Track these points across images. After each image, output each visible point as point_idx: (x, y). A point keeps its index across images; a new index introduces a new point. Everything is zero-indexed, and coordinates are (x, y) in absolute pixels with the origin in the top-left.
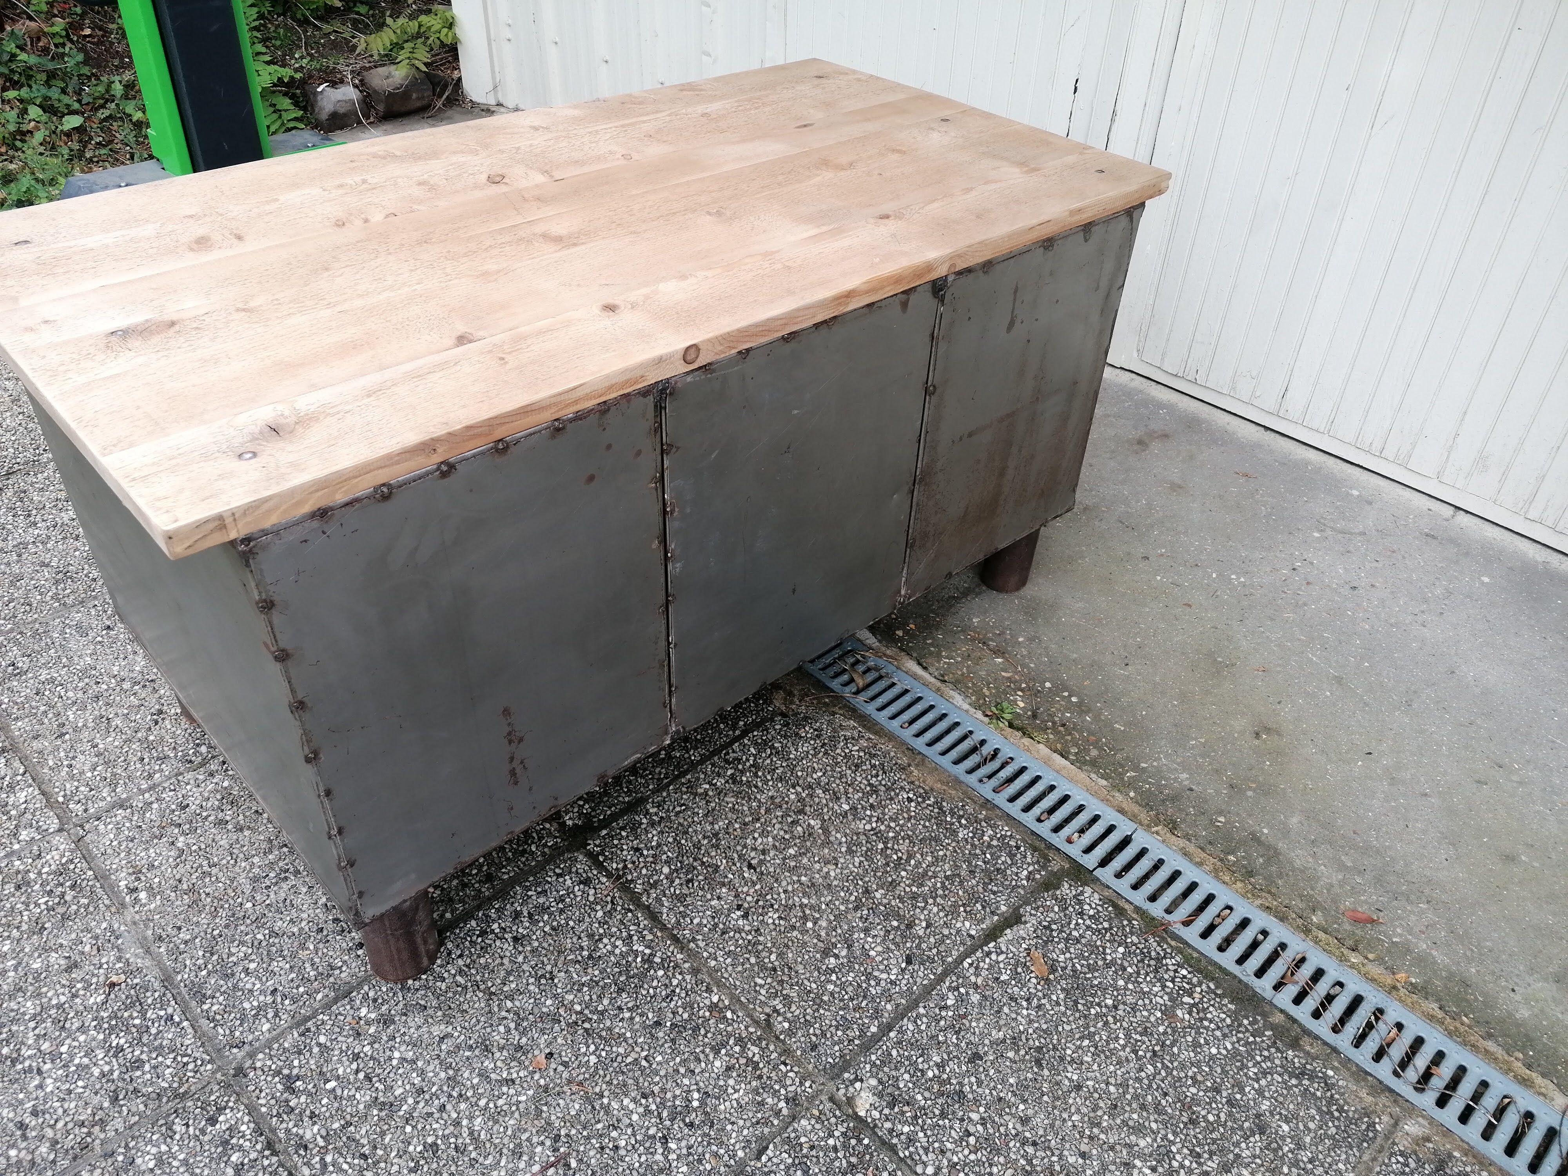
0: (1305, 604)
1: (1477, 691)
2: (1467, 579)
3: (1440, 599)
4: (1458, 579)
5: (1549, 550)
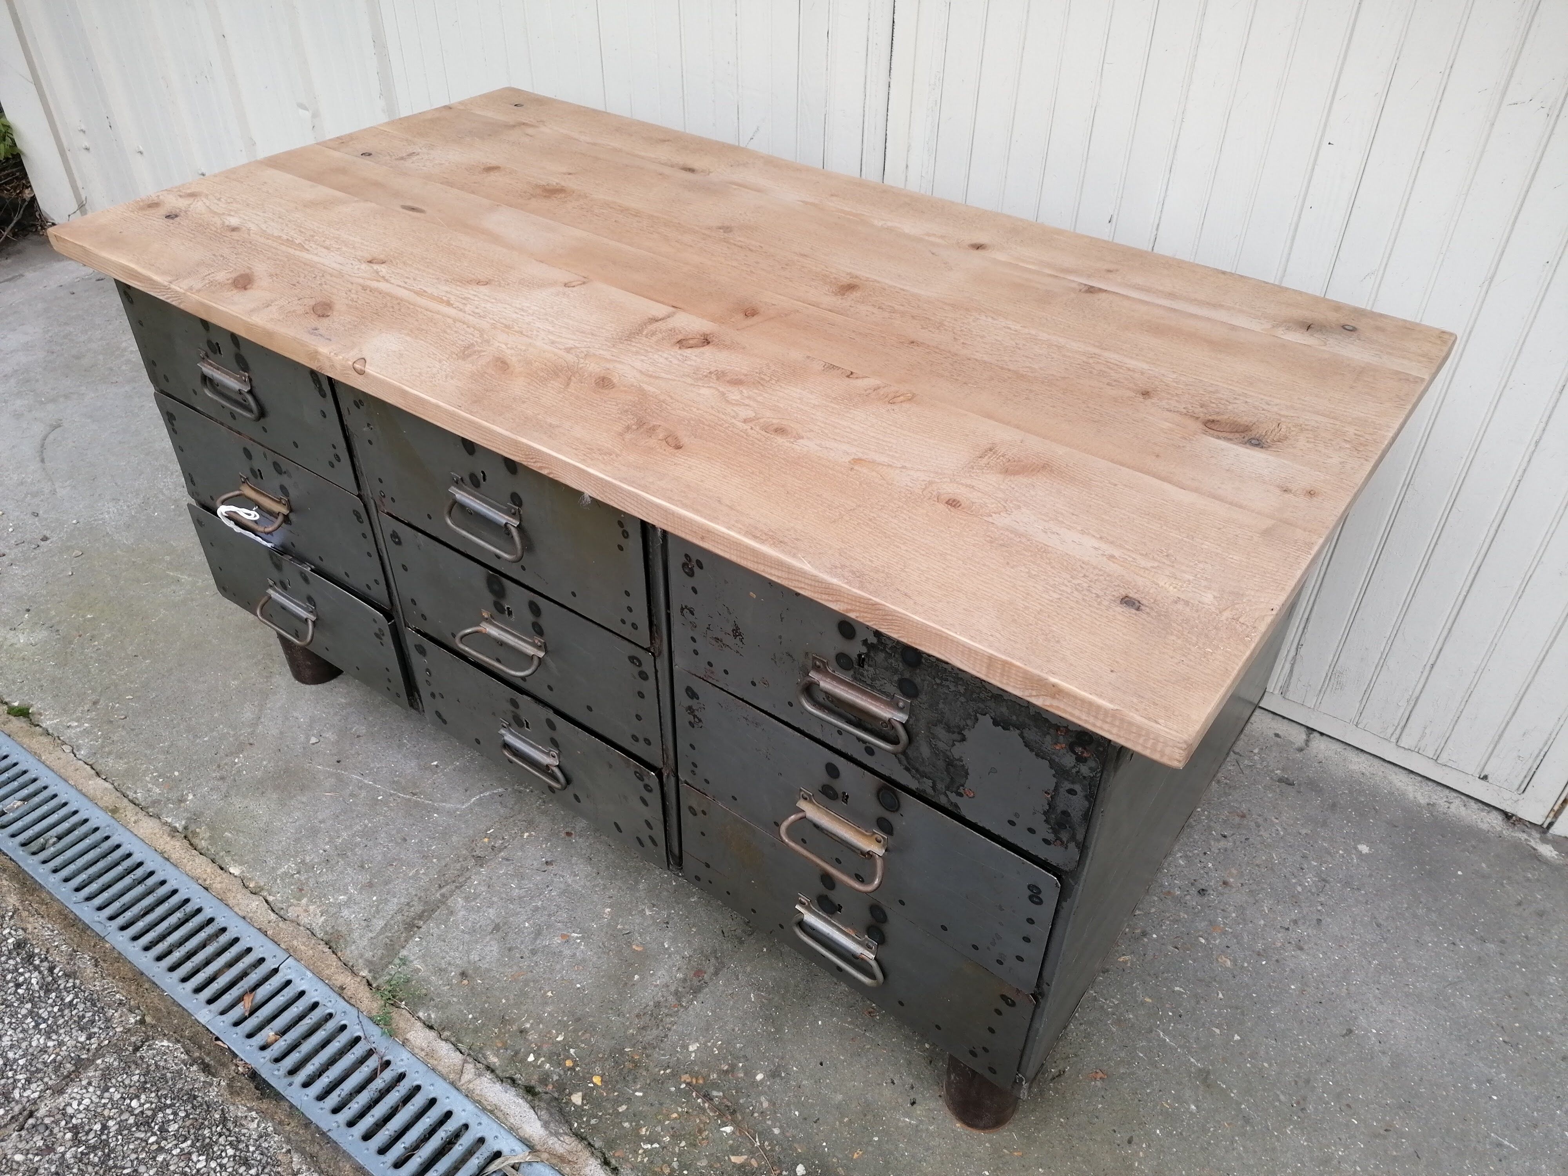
2: (1341, 852)
3: (1313, 894)
4: (1329, 853)
5: (1430, 783)
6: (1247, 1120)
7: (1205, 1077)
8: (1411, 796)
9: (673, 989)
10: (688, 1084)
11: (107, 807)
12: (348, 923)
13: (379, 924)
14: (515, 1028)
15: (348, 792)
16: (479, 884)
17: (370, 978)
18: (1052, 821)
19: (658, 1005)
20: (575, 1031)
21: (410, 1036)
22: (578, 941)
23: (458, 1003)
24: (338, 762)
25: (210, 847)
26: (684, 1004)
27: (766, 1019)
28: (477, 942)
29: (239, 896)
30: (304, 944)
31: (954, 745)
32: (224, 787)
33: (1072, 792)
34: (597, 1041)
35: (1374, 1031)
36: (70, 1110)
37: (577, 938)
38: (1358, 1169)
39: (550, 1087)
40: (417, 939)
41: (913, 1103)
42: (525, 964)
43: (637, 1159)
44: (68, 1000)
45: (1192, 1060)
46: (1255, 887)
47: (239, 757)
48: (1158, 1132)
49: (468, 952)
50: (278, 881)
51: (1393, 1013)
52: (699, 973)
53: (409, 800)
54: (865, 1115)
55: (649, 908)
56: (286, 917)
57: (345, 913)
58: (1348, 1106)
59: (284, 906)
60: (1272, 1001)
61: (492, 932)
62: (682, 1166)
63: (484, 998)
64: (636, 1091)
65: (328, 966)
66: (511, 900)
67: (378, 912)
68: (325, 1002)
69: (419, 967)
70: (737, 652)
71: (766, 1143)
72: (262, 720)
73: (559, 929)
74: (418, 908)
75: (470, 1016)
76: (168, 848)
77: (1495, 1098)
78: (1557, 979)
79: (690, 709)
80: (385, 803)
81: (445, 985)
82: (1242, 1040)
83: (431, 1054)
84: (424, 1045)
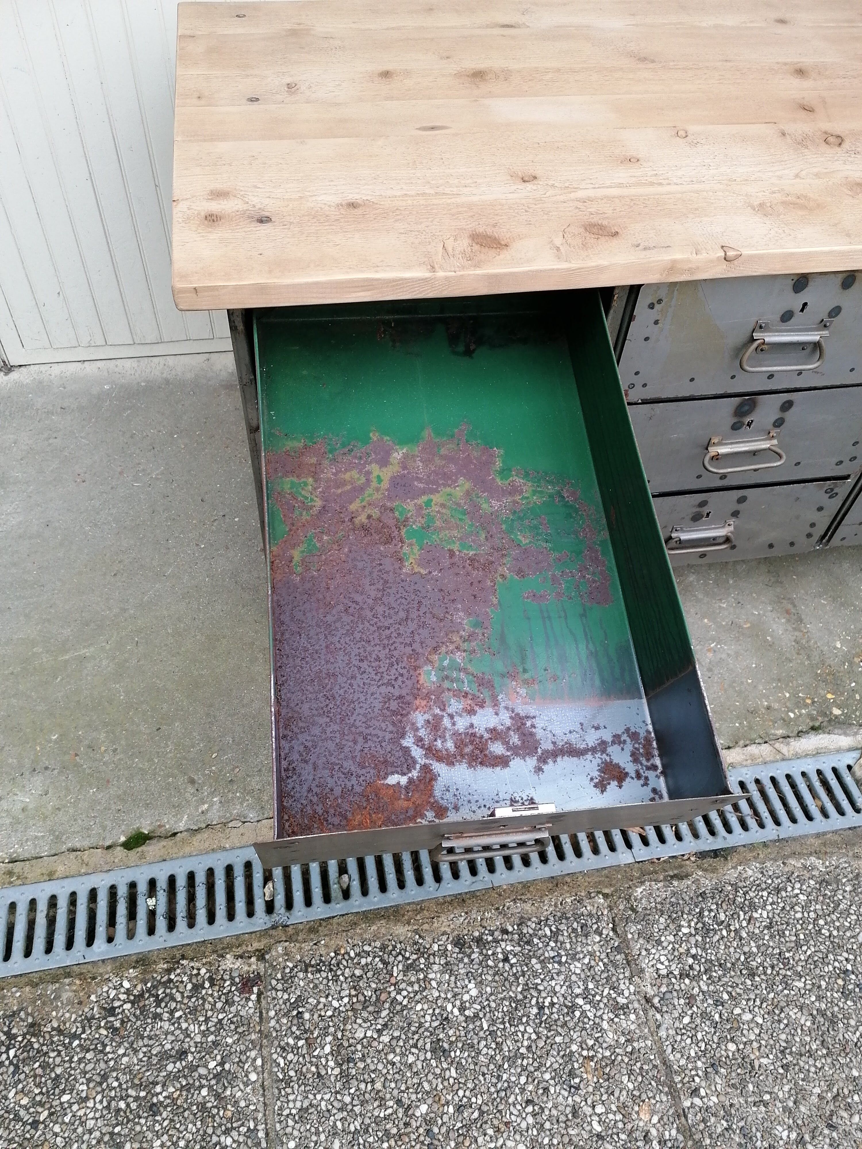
10: (861, 662)
14: (762, 710)
19: (797, 642)
21: (730, 760)
22: (719, 646)
34: (802, 681)
37: (716, 645)
42: (716, 679)
44: (548, 933)
52: (788, 612)
64: (850, 684)
73: (701, 649)
75: (737, 725)
83: (753, 758)
84: (744, 757)
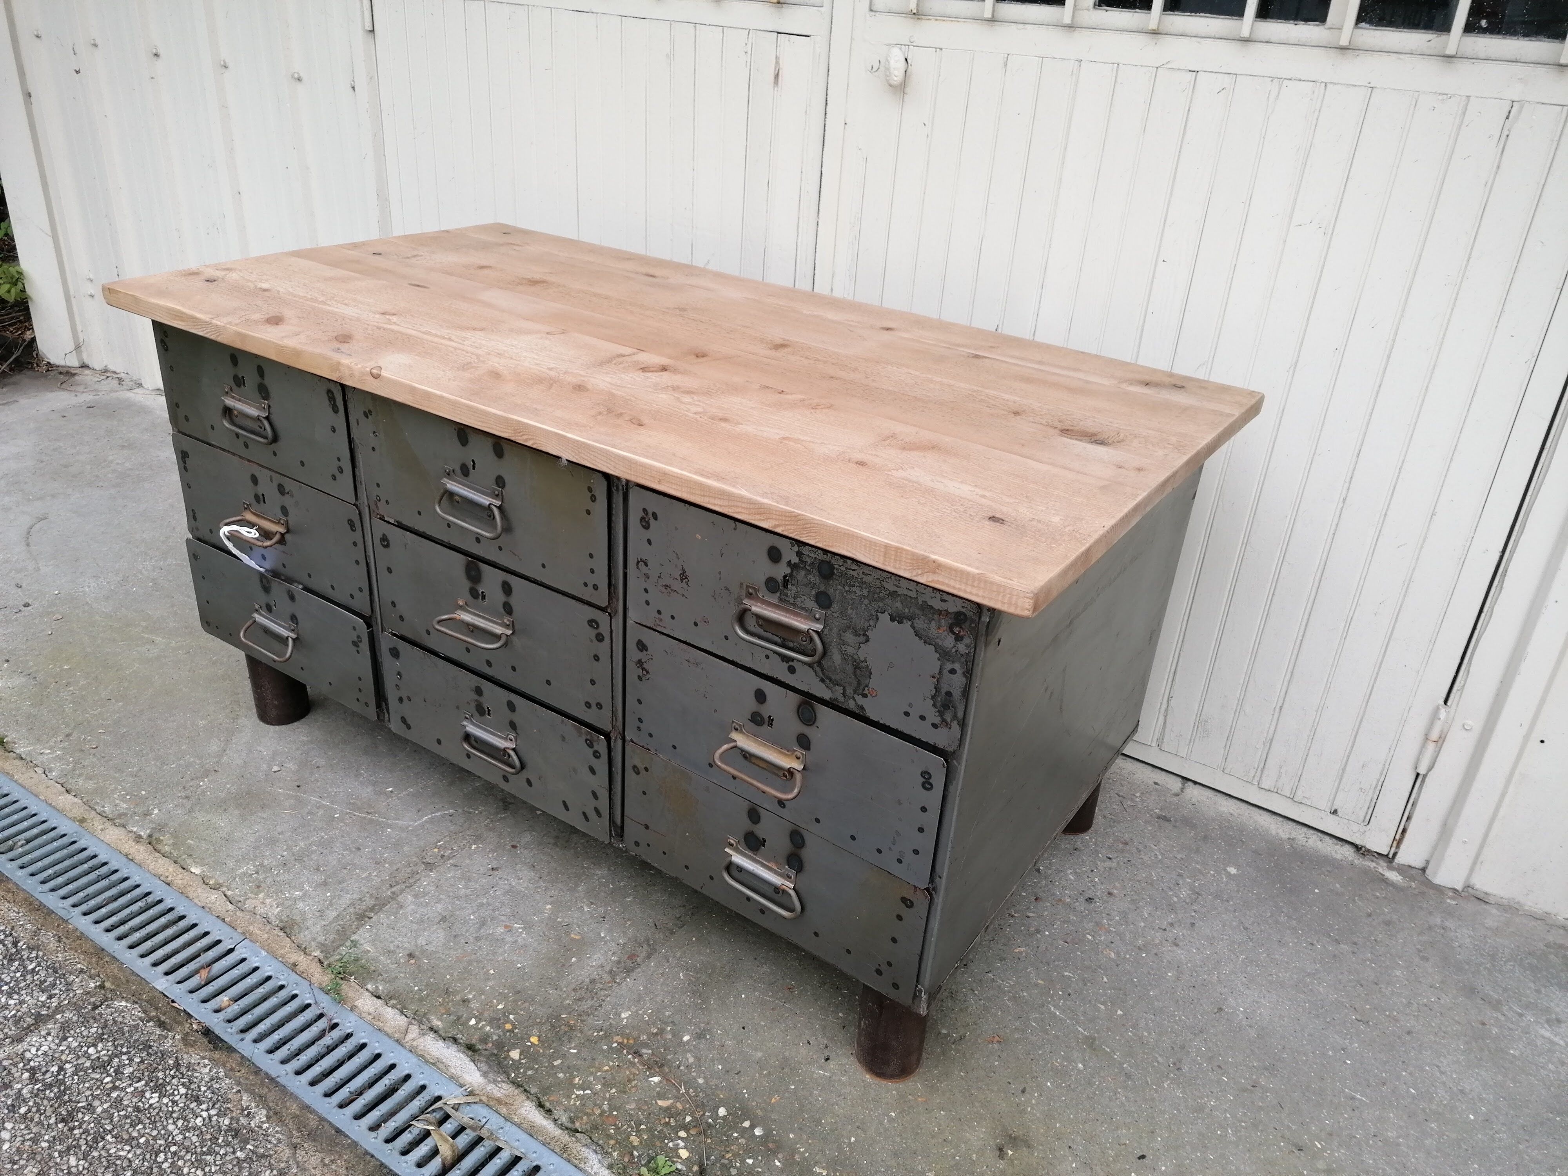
0: (1038, 931)
1: (1253, 1033)
2: (1212, 872)
3: (1187, 903)
4: (1202, 873)
5: (1290, 823)
6: (1128, 1076)
7: (1090, 1042)
8: (1274, 832)
9: (608, 969)
10: (619, 1043)
11: (75, 818)
12: (303, 914)
13: (332, 914)
14: (458, 998)
15: (306, 810)
16: (428, 884)
17: (321, 957)
18: (938, 704)
19: (593, 981)
20: (515, 1001)
21: (359, 1003)
22: (520, 930)
23: (405, 977)
24: (298, 787)
25: (172, 851)
26: (618, 981)
27: (694, 993)
28: (424, 930)
29: (199, 890)
30: (260, 929)
31: (860, 647)
32: (188, 804)
33: (953, 671)
34: (535, 1009)
35: (1242, 1009)
36: (28, 1055)
37: (520, 928)
38: (1228, 1115)
39: (490, 1045)
40: (368, 927)
41: (827, 1059)
42: (469, 948)
43: (569, 1103)
44: (30, 967)
45: (1080, 1029)
46: (1136, 897)
47: (204, 781)
48: (1049, 1084)
49: (416, 938)
50: (237, 879)
51: (1258, 996)
52: (632, 957)
53: (365, 818)
54: (783, 1069)
55: (588, 906)
56: (243, 908)
57: (300, 905)
58: (1219, 1067)
59: (242, 899)
60: (1151, 985)
61: (439, 922)
62: (612, 1108)
63: (430, 974)
64: (571, 1048)
65: (282, 947)
66: (459, 898)
67: (331, 905)
68: (279, 975)
69: (369, 948)
70: (683, 595)
71: (691, 1090)
72: (228, 752)
73: (503, 921)
74: (370, 902)
75: (416, 988)
76: (132, 850)
77: (1349, 1062)
78: (1402, 972)
79: (640, 663)
80: (341, 819)
81: (392, 964)
82: (1125, 1014)
83: (378, 1017)
84: (372, 1010)
